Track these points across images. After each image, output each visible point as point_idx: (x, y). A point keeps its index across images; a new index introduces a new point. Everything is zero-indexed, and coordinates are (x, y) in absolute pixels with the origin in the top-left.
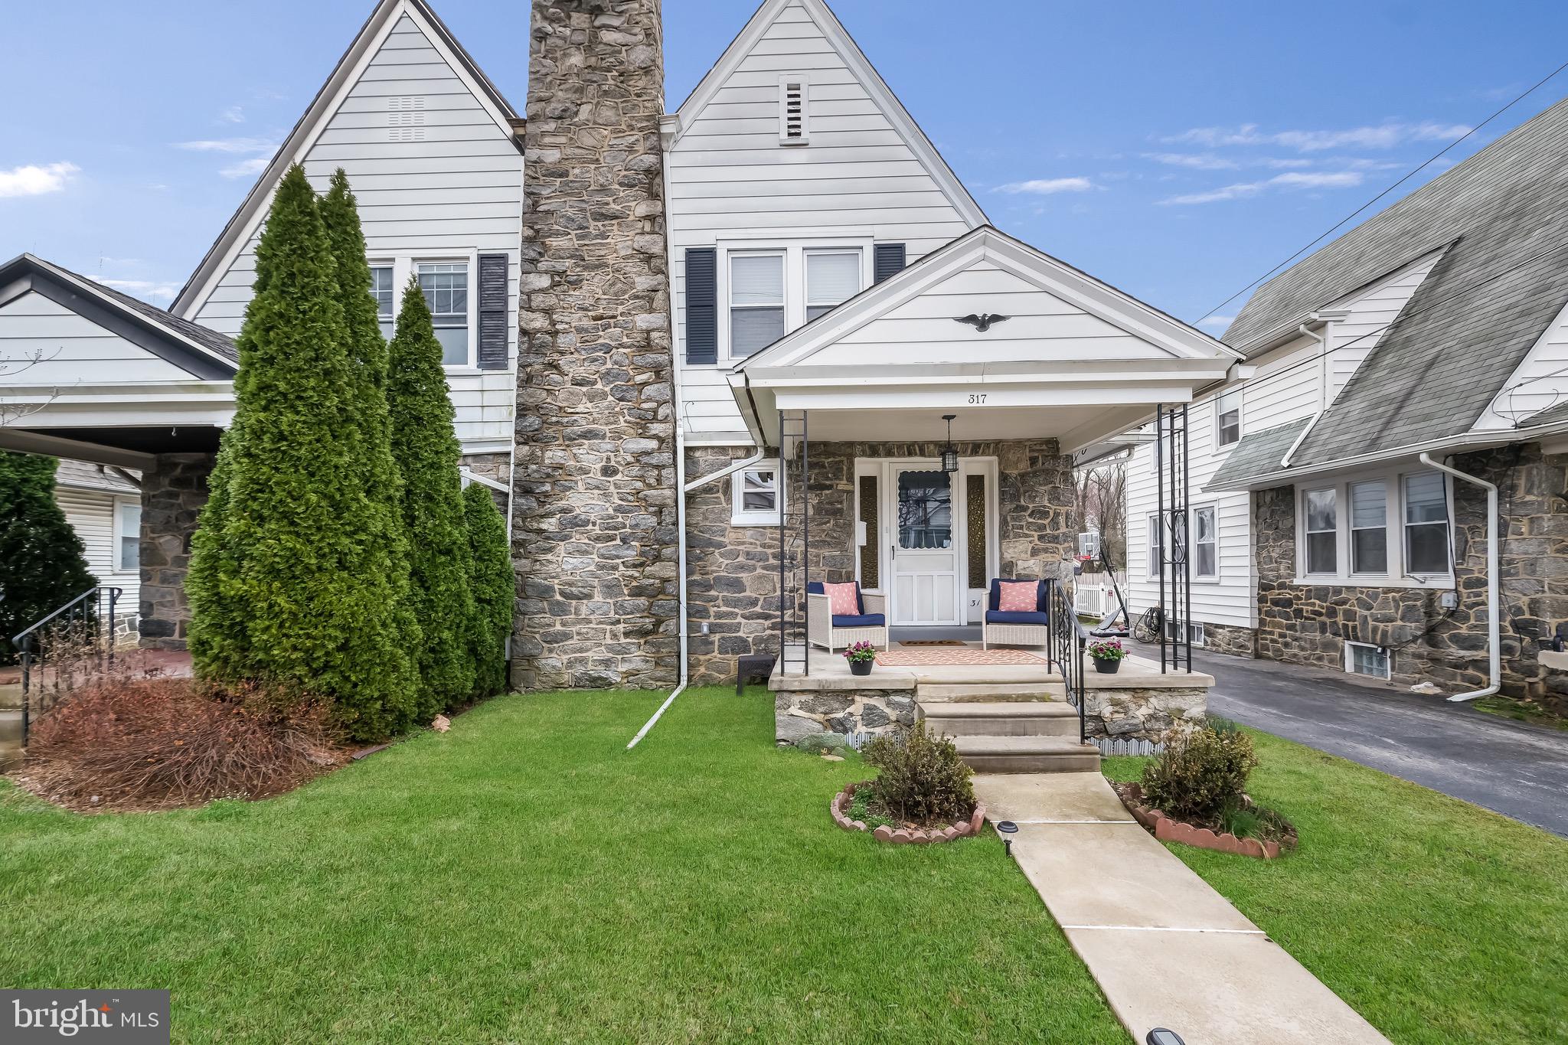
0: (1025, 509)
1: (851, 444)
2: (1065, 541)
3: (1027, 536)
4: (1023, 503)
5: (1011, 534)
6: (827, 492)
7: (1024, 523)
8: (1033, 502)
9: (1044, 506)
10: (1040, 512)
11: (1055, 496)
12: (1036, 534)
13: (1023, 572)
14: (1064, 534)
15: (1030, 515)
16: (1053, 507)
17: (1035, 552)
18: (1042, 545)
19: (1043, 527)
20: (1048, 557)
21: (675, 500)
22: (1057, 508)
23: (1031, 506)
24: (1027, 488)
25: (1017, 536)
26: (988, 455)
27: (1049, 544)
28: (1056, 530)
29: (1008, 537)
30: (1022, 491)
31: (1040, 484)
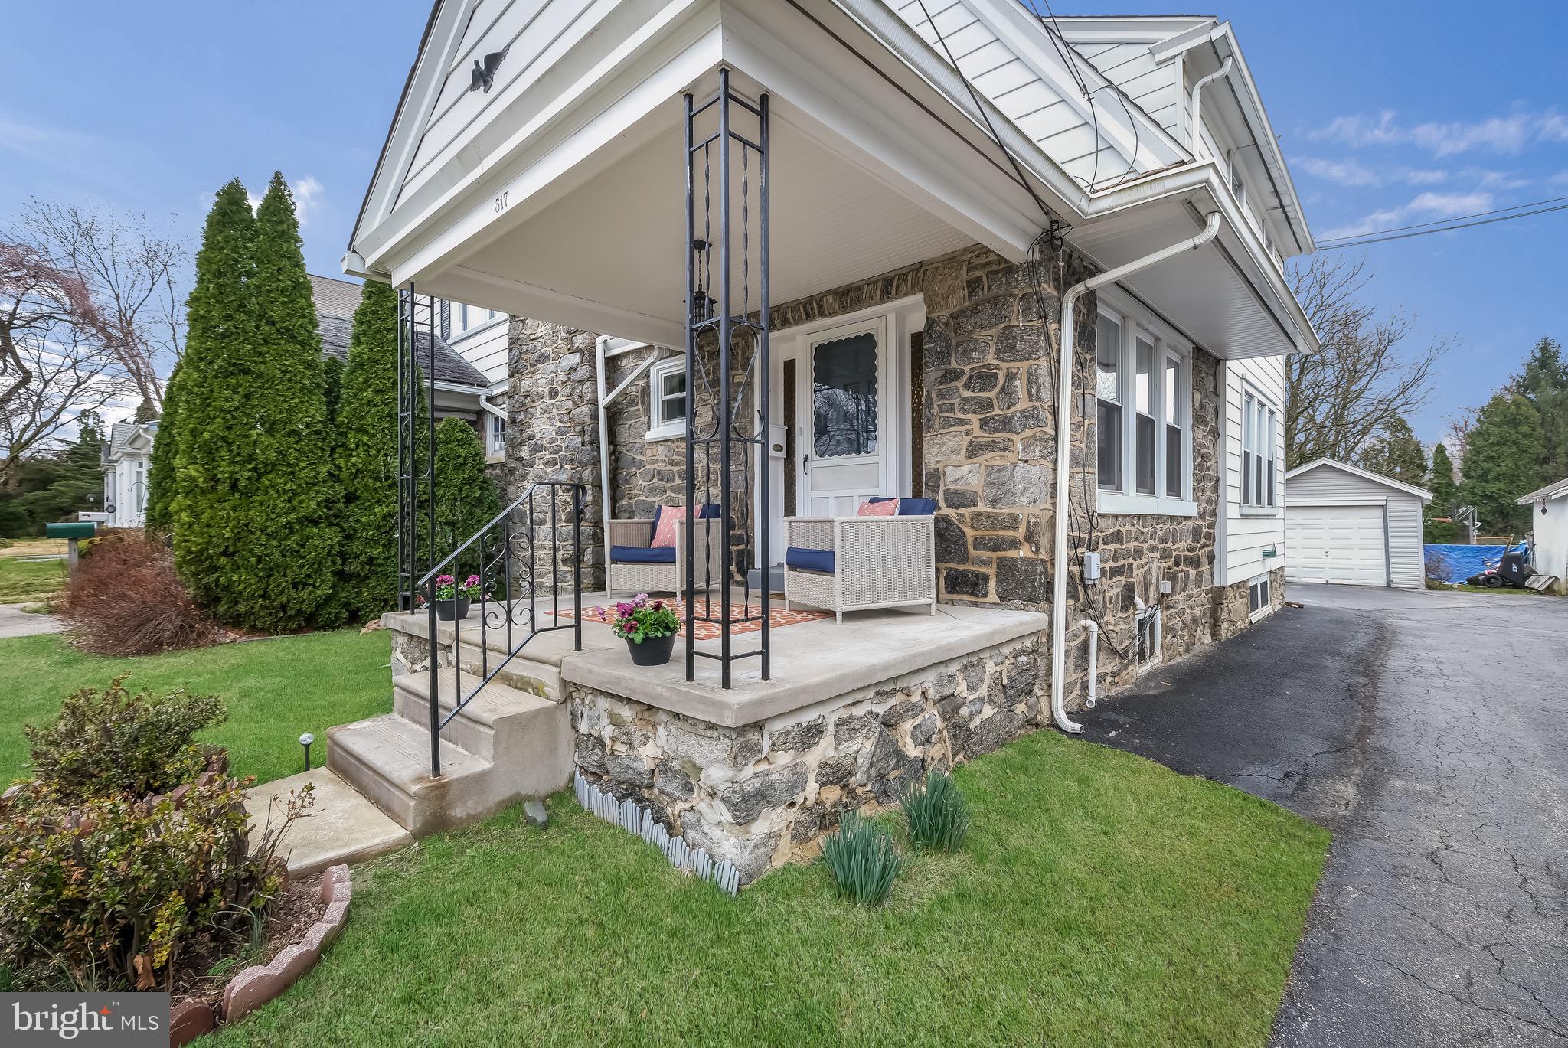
0: (956, 375)
2: (1025, 427)
3: (961, 422)
4: (954, 365)
5: (937, 426)
7: (955, 401)
8: (969, 360)
9: (988, 366)
10: (981, 376)
11: (1008, 347)
12: (975, 419)
13: (953, 487)
14: (1022, 412)
15: (966, 386)
16: (1004, 365)
17: (973, 451)
18: (985, 437)
19: (987, 405)
20: (994, 458)
21: (595, 417)
22: (1008, 365)
23: (967, 368)
24: (961, 338)
25: (947, 423)
26: (906, 294)
27: (997, 435)
28: (1009, 407)
29: (932, 426)
30: (954, 343)
31: (983, 327)
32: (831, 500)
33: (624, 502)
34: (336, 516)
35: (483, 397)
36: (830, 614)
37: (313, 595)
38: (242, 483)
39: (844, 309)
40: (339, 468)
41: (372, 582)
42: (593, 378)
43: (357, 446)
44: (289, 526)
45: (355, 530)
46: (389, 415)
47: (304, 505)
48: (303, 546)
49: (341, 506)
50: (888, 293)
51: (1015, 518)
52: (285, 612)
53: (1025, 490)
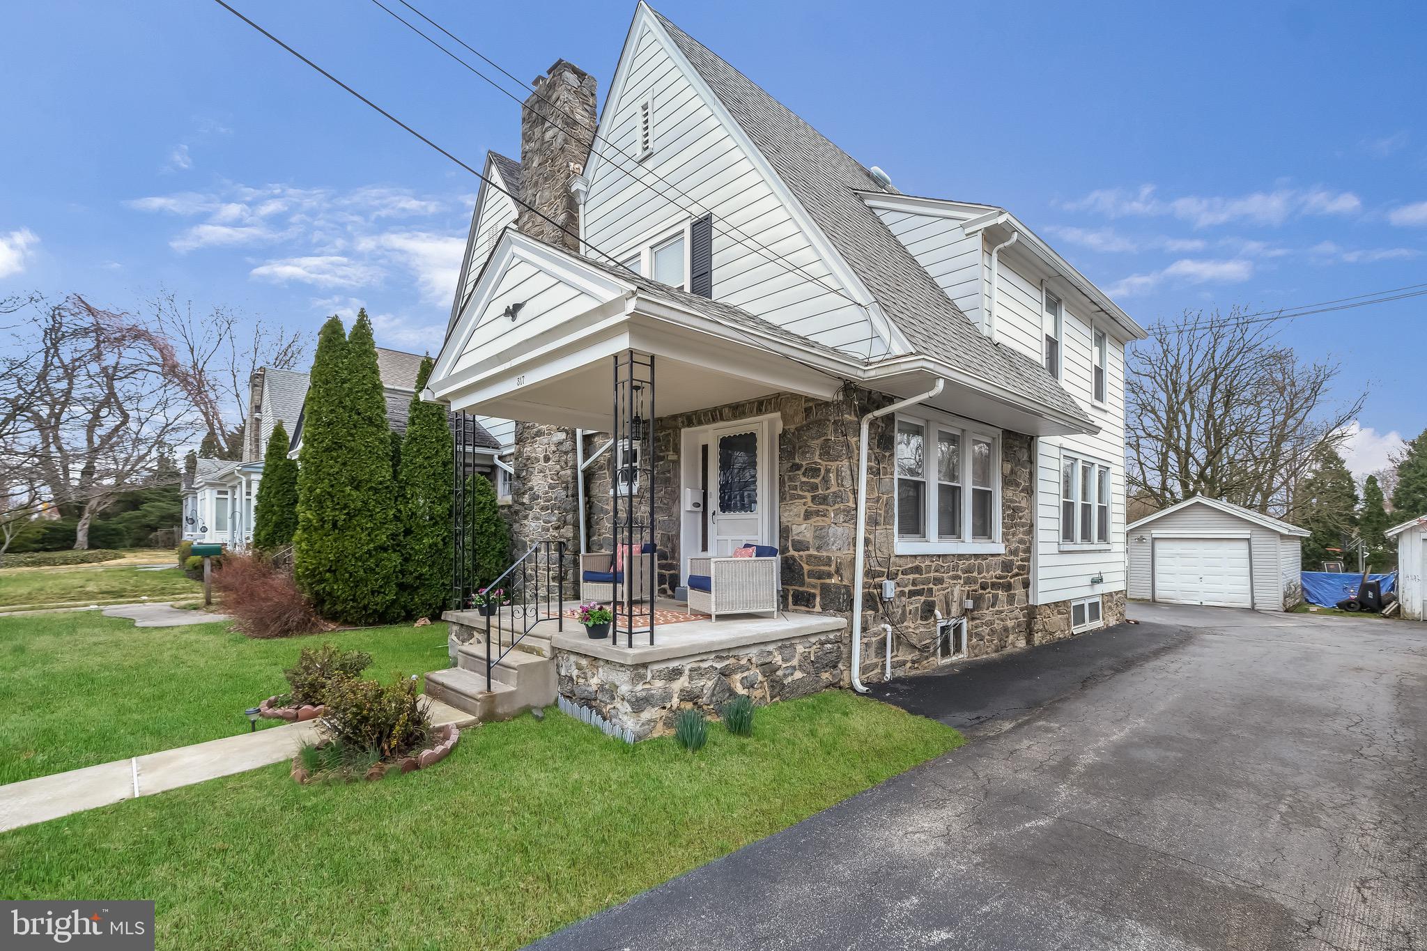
0: (798, 467)
1: (674, 417)
2: (835, 502)
3: (802, 497)
4: (797, 461)
5: (788, 498)
6: (661, 463)
7: (798, 484)
8: (804, 458)
9: (815, 463)
10: (812, 469)
11: (826, 452)
13: (796, 538)
14: (834, 493)
15: (804, 474)
16: (824, 463)
17: (808, 515)
18: (814, 507)
19: (814, 487)
20: (818, 521)
21: (575, 478)
22: (827, 463)
23: (804, 463)
24: (801, 444)
25: (793, 497)
26: (771, 412)
27: (821, 506)
28: (826, 490)
29: (785, 499)
30: (797, 447)
31: (813, 439)
32: (730, 541)
33: (595, 538)
34: (398, 545)
35: (496, 456)
36: (709, 616)
37: (384, 600)
38: (340, 523)
39: (735, 417)
40: (400, 511)
41: (421, 591)
42: (574, 450)
43: (413, 496)
44: (369, 552)
45: (410, 555)
46: (434, 474)
47: (378, 538)
48: (377, 566)
49: (401, 538)
50: (761, 410)
51: (829, 558)
52: (366, 611)
53: (835, 542)
